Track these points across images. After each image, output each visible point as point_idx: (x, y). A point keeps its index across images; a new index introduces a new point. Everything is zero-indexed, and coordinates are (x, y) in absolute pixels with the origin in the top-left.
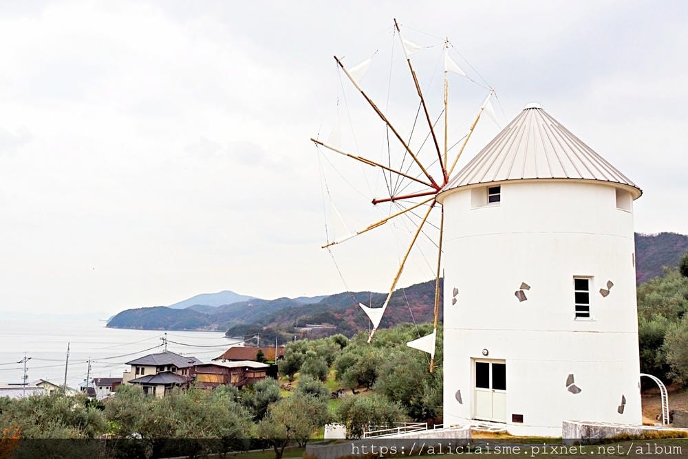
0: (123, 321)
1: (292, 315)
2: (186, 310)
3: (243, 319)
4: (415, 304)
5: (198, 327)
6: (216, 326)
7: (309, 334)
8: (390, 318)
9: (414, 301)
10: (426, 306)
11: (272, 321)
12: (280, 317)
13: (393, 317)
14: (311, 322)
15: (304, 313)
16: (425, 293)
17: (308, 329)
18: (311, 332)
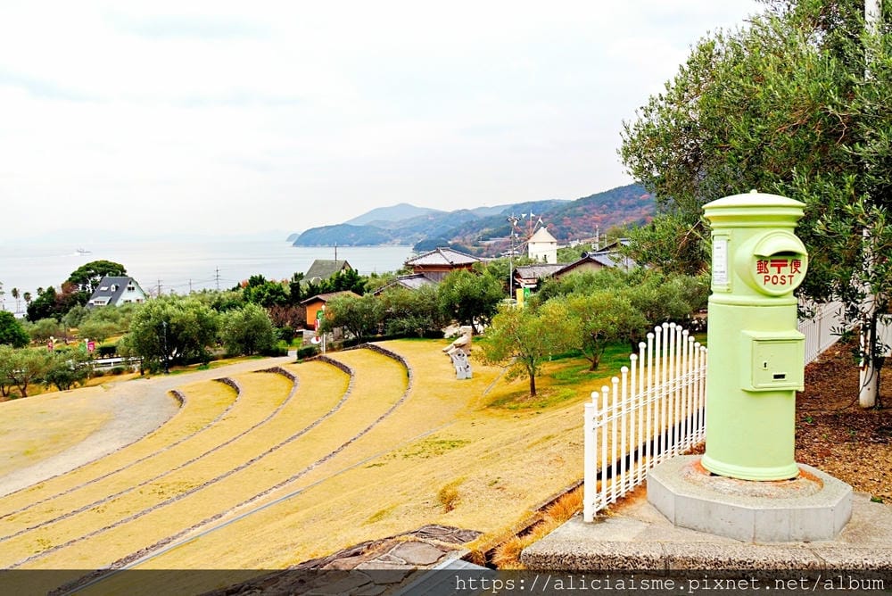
0: (308, 239)
1: (474, 229)
2: (366, 228)
3: (424, 232)
4: (593, 214)
5: (381, 243)
6: (398, 240)
7: (492, 247)
8: (569, 228)
9: (593, 211)
10: (605, 215)
11: (456, 234)
12: (463, 230)
13: (572, 228)
14: (494, 236)
15: (487, 226)
16: (603, 203)
17: (492, 242)
18: (495, 244)
